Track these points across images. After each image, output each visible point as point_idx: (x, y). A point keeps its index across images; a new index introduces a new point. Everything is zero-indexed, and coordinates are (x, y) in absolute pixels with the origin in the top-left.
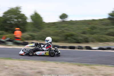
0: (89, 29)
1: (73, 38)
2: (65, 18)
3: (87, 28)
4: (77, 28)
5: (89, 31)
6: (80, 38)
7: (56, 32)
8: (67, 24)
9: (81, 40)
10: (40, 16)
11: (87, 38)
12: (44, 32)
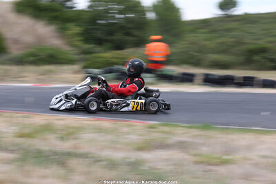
4: (265, 32)
12: (192, 44)
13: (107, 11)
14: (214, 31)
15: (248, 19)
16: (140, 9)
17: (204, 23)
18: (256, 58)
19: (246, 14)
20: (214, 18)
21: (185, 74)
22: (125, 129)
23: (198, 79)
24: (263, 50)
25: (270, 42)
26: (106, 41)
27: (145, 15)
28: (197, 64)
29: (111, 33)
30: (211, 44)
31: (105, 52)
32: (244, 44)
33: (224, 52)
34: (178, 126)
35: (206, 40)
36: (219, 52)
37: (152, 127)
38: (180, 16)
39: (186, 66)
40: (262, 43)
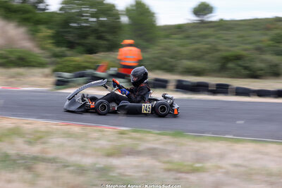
0: (270, 42)
1: (240, 66)
2: (206, 14)
4: (240, 39)
5: (269, 46)
6: (259, 65)
7: (197, 50)
8: (212, 29)
9: (261, 70)
10: (148, 9)
11: (276, 66)
12: (166, 49)
13: (80, 14)
14: (188, 37)
15: (223, 25)
16: (114, 12)
17: (179, 29)
18: (230, 65)
20: (188, 24)
21: (157, 80)
22: (96, 135)
23: (171, 86)
24: (238, 58)
25: (246, 50)
26: (79, 44)
27: (119, 18)
28: (170, 70)
29: (85, 37)
30: (185, 51)
31: (77, 55)
32: (218, 50)
33: (199, 58)
34: (149, 132)
35: (180, 45)
36: (192, 59)
37: (122, 133)
38: (155, 21)
39: (158, 72)
40: (238, 50)
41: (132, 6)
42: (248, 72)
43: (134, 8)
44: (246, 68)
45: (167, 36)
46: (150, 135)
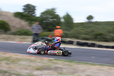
0: (113, 30)
1: (102, 37)
2: (91, 19)
3: (110, 28)
6: (109, 37)
8: (93, 24)
9: (109, 39)
10: (70, 17)
12: (76, 31)
13: (47, 18)
14: (85, 27)
16: (58, 17)
17: (82, 24)
18: (98, 37)
19: (96, 22)
20: (85, 22)
24: (101, 34)
25: (104, 32)
26: (46, 28)
27: (60, 20)
29: (48, 26)
30: (83, 31)
31: (45, 32)
32: (94, 32)
33: (87, 34)
35: (82, 30)
36: (85, 34)
38: (73, 21)
39: (73, 39)
40: (101, 32)
41: (65, 16)
42: (104, 40)
43: (66, 16)
44: (104, 38)
45: (77, 27)
46: (61, 61)
